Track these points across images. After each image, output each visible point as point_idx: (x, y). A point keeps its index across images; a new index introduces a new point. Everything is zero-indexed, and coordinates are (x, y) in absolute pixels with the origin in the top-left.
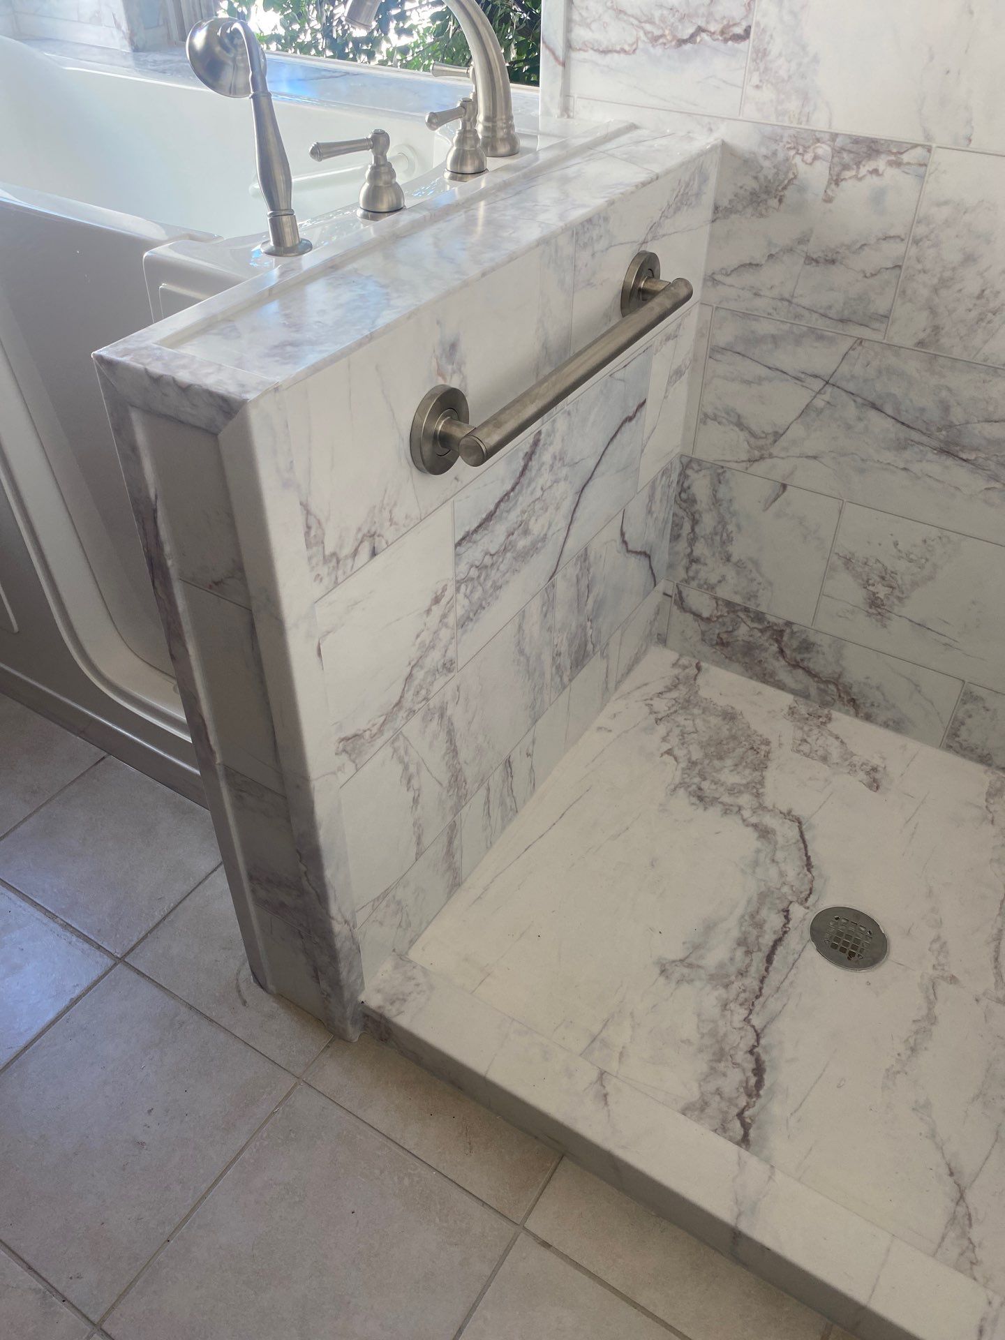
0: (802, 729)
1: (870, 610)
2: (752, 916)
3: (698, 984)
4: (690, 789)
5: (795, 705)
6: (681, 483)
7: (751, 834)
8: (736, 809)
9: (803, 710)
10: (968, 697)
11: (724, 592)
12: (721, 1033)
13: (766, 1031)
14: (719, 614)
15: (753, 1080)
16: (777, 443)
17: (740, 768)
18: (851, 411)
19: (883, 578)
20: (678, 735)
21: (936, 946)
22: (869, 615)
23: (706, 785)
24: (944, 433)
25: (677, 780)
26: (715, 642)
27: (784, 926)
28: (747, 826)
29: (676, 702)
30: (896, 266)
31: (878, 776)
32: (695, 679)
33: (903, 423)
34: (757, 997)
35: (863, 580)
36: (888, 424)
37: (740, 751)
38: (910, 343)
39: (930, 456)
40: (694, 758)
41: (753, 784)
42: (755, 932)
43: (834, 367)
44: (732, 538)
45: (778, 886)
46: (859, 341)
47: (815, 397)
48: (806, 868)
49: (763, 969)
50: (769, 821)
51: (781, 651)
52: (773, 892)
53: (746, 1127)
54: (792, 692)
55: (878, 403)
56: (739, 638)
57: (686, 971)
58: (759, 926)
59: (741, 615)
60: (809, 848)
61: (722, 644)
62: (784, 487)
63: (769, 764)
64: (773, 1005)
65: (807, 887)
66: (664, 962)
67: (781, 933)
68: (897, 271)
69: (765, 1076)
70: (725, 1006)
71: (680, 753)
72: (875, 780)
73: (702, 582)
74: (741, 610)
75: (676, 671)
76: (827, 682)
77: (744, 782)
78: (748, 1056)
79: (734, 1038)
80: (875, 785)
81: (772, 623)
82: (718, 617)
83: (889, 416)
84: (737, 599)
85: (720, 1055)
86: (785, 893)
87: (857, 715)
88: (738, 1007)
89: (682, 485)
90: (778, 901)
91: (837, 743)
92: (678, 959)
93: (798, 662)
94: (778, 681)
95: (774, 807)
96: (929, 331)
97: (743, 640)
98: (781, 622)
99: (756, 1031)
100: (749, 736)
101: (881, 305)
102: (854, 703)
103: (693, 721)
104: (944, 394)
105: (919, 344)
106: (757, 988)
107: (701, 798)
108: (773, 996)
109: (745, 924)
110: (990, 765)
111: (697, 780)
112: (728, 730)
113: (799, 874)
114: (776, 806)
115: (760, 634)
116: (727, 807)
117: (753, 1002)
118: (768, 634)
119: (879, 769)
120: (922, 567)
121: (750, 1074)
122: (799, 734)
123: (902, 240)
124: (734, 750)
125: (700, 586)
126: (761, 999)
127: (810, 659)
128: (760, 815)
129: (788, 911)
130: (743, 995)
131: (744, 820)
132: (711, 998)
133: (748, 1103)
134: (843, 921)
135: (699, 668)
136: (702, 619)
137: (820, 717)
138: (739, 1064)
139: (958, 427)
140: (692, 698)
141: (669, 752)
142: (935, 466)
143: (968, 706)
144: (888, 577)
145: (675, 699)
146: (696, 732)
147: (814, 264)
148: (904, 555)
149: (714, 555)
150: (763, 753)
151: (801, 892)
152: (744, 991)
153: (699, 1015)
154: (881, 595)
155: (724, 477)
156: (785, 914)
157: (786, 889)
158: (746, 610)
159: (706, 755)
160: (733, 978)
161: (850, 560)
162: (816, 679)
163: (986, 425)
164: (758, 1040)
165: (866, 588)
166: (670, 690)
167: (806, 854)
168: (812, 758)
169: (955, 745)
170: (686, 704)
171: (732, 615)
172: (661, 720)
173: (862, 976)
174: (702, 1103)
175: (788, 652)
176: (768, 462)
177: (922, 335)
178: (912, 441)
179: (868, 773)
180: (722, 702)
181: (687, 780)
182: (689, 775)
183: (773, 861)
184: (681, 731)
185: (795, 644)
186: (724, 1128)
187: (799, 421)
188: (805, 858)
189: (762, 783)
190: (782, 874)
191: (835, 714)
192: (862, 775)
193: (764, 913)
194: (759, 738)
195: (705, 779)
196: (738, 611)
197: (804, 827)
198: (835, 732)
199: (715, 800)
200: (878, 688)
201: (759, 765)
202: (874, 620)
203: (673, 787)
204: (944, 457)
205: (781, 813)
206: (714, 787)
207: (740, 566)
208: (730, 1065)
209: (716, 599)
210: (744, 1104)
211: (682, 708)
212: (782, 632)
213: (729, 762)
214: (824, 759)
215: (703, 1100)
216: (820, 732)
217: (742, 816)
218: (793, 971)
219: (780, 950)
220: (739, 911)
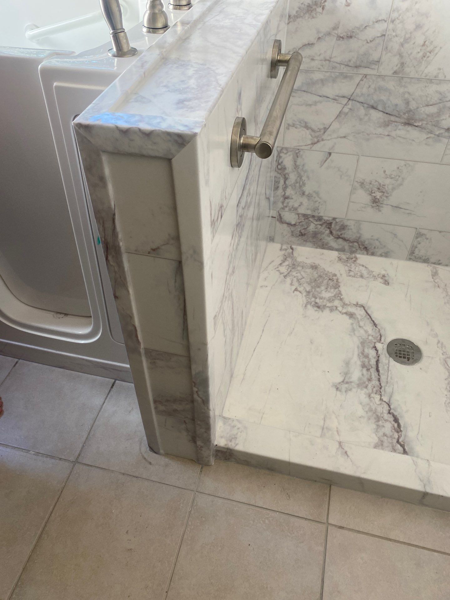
0: (347, 265)
1: (373, 205)
2: (363, 354)
3: (354, 390)
4: (312, 304)
5: (340, 256)
6: (278, 161)
7: (346, 318)
8: (335, 308)
9: (344, 257)
10: (419, 235)
11: (302, 211)
12: (374, 409)
13: (391, 402)
14: (300, 221)
15: (396, 425)
16: (326, 133)
17: (329, 289)
18: (362, 111)
19: (379, 189)
20: (297, 281)
21: (439, 345)
22: (373, 207)
23: (318, 301)
24: (407, 115)
25: (305, 302)
26: (298, 235)
27: (377, 354)
28: (343, 314)
29: (289, 266)
30: (382, 35)
31: (386, 279)
32: (293, 254)
33: (387, 113)
34: (381, 388)
35: (369, 191)
36: (380, 115)
37: (325, 282)
38: (390, 73)
39: (400, 127)
40: (308, 290)
41: (337, 295)
42: (366, 360)
43: (353, 91)
44: (305, 183)
45: (367, 337)
46: (365, 76)
47: (343, 107)
48: (374, 326)
49: (377, 375)
50: (351, 310)
51: (331, 233)
52: (366, 341)
53: (402, 446)
54: (337, 250)
55: (375, 105)
56: (311, 231)
57: (346, 385)
58: (367, 356)
59: (311, 219)
60: (372, 317)
61: (302, 235)
62: (330, 154)
63: (340, 284)
64: (388, 389)
65: (378, 334)
66: (336, 384)
67: (377, 357)
68: (384, 37)
69: (400, 422)
70: (369, 396)
71: (301, 289)
72: (386, 281)
73: (291, 207)
74: (311, 217)
75: (283, 252)
76: (353, 242)
77: (333, 295)
78: (389, 415)
79: (379, 409)
80: (387, 283)
81: (327, 220)
82: (299, 223)
83: (380, 111)
84: (309, 212)
85: (378, 419)
86: (371, 339)
87: (367, 254)
88: (375, 395)
89: (278, 162)
90: (369, 344)
91: (364, 268)
92: (341, 381)
93: (339, 236)
94: (330, 246)
95: (350, 303)
96: (399, 65)
97: (312, 231)
98: (330, 219)
99: (387, 403)
100: (326, 274)
101: (375, 56)
102: (366, 249)
103: (300, 273)
104: (407, 96)
105: (394, 72)
106: (379, 384)
107: (318, 307)
108: (386, 386)
109: (361, 357)
110: (428, 263)
111: (313, 299)
112: (316, 274)
113: (373, 330)
114: (351, 302)
115: (320, 227)
116: (331, 308)
117: (380, 391)
118: (324, 226)
119: (386, 275)
120: (397, 180)
121: (393, 423)
122: (347, 268)
123: (385, 21)
124: (323, 281)
125: (290, 210)
126: (383, 389)
127: (345, 233)
128: (346, 308)
129: (375, 347)
130: (374, 389)
131: (340, 312)
132: (362, 395)
133: (399, 436)
134: (399, 345)
135: (292, 249)
136: (292, 225)
137: (352, 258)
138: (387, 420)
139: (413, 111)
140: (295, 263)
141: (296, 290)
142: (402, 131)
143: (419, 239)
144: (381, 188)
145: (288, 265)
146: (304, 278)
147: (341, 39)
148: (388, 176)
149: (296, 193)
150: (335, 280)
151: (377, 337)
152: (374, 387)
153: (361, 404)
154: (378, 197)
155: (300, 154)
156: (375, 348)
157: (370, 338)
158: (313, 216)
159: (312, 287)
160: (367, 383)
161: (363, 183)
162: (348, 242)
163: (427, 108)
164: (389, 406)
165: (371, 195)
166: (284, 262)
167: (372, 320)
168: (357, 277)
169: (413, 257)
170: (294, 266)
171: (306, 221)
172: (286, 276)
173: (417, 366)
174: (381, 442)
175: (334, 232)
176: (322, 143)
177: (395, 68)
178: (391, 121)
179: (382, 278)
180: (309, 262)
181: (309, 300)
182: (309, 298)
183: (360, 327)
184: (297, 279)
185: (338, 227)
186: (394, 450)
187: (336, 120)
188: (372, 322)
189: (340, 293)
190: (366, 332)
191: (358, 256)
192: (380, 280)
193: (366, 350)
194: (331, 274)
195: (316, 298)
196: (309, 217)
197: (366, 309)
198: (361, 264)
199: (325, 307)
200: (377, 240)
201: (336, 286)
202: (375, 209)
203: (304, 305)
204: (407, 126)
205: (354, 305)
206: (321, 301)
207: (309, 196)
208: (384, 421)
209: (298, 214)
210: (397, 436)
211: (293, 268)
212: (331, 223)
213: (323, 288)
214: (362, 276)
215: (380, 440)
216: (355, 265)
217: (339, 310)
218: (390, 372)
219: (380, 365)
220: (356, 353)
